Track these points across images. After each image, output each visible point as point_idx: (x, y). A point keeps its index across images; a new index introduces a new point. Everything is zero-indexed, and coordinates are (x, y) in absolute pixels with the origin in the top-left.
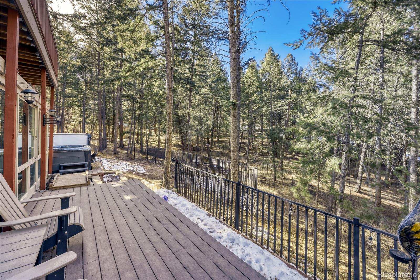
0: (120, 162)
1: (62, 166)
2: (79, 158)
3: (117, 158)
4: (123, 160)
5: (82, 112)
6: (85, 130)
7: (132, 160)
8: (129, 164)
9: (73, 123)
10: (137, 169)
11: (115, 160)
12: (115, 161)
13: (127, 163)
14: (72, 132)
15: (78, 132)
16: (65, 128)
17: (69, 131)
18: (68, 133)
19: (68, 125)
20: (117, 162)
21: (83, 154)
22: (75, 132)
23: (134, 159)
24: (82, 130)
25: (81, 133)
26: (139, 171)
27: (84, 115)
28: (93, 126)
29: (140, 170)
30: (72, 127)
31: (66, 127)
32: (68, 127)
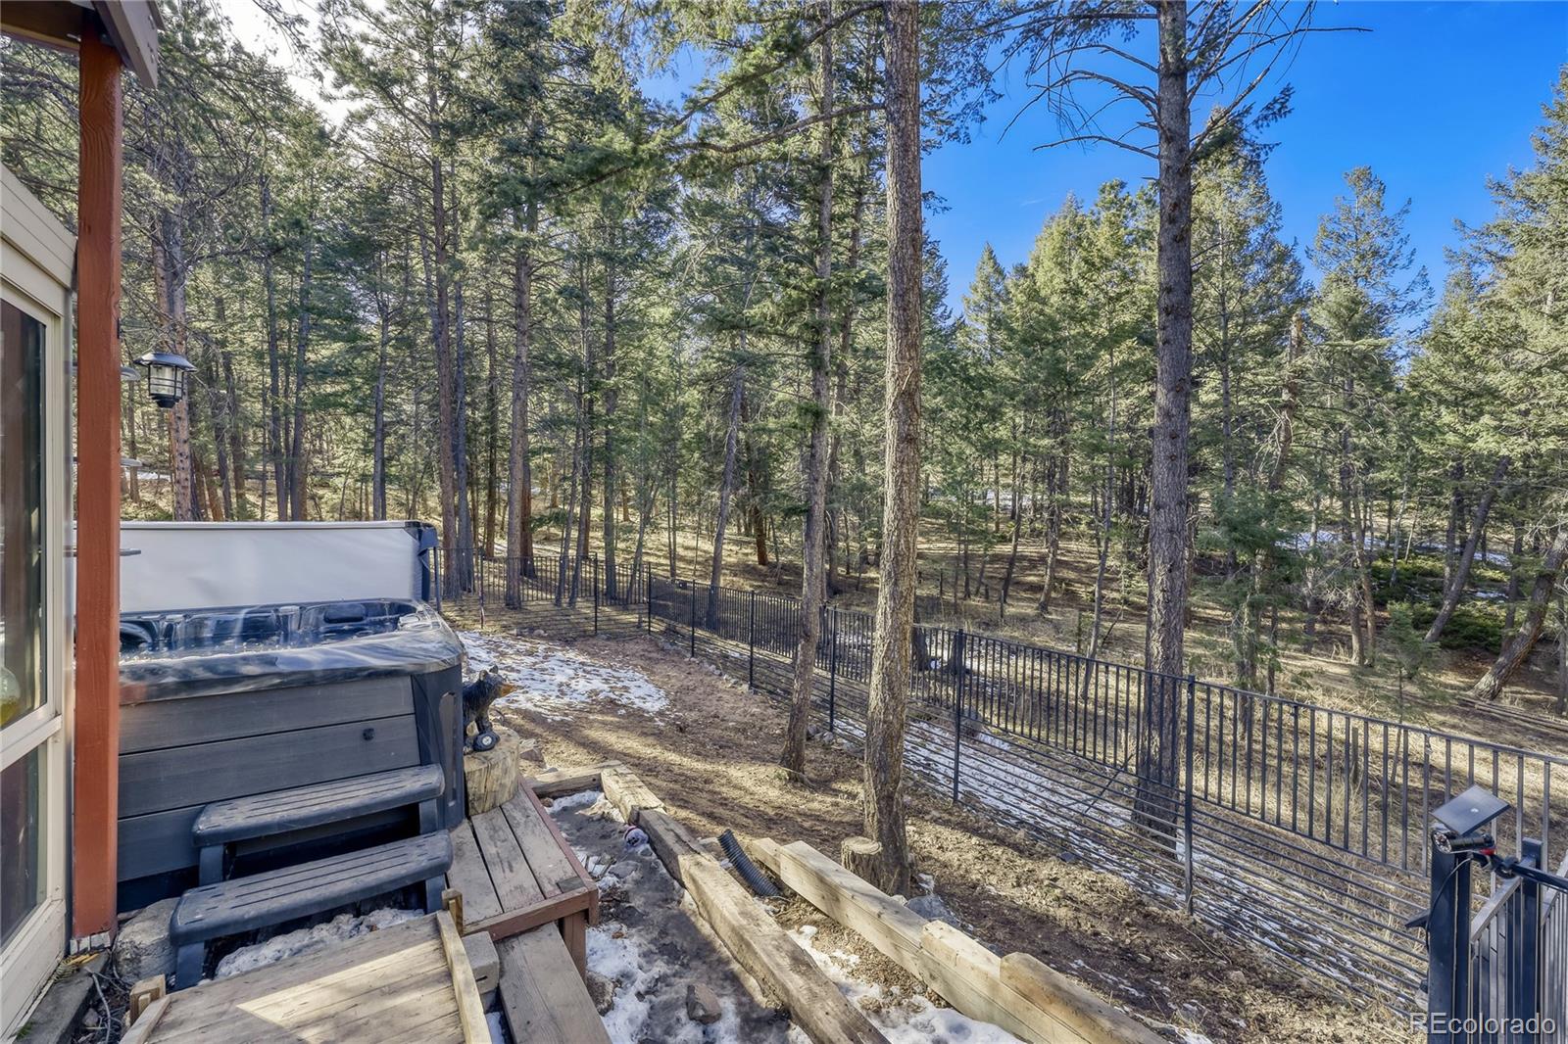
0: (541, 648)
1: (214, 838)
2: (367, 735)
3: (526, 632)
4: (550, 638)
5: (372, 435)
6: (384, 507)
7: (585, 635)
8: (581, 659)
9: (338, 482)
10: (626, 689)
11: (516, 638)
12: (521, 646)
13: (571, 654)
14: (337, 516)
15: (357, 515)
16: (310, 504)
17: (324, 514)
18: (321, 520)
19: (321, 492)
20: (530, 654)
21: (399, 699)
22: (347, 519)
23: (595, 635)
24: (371, 509)
25: (367, 519)
26: (639, 703)
27: (379, 449)
28: (416, 494)
29: (640, 693)
30: (337, 498)
31: (313, 497)
32: (321, 498)
